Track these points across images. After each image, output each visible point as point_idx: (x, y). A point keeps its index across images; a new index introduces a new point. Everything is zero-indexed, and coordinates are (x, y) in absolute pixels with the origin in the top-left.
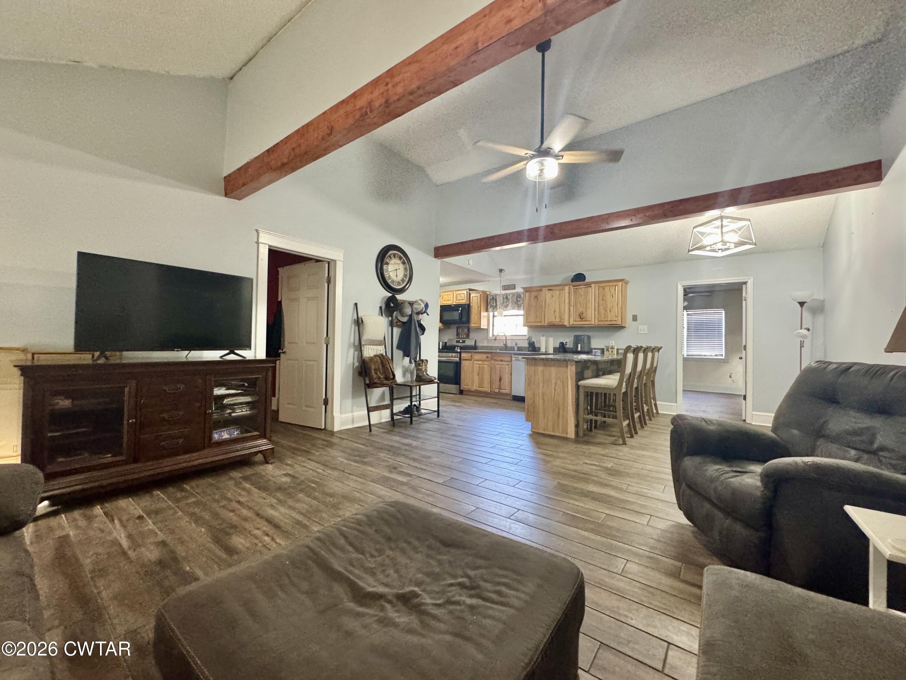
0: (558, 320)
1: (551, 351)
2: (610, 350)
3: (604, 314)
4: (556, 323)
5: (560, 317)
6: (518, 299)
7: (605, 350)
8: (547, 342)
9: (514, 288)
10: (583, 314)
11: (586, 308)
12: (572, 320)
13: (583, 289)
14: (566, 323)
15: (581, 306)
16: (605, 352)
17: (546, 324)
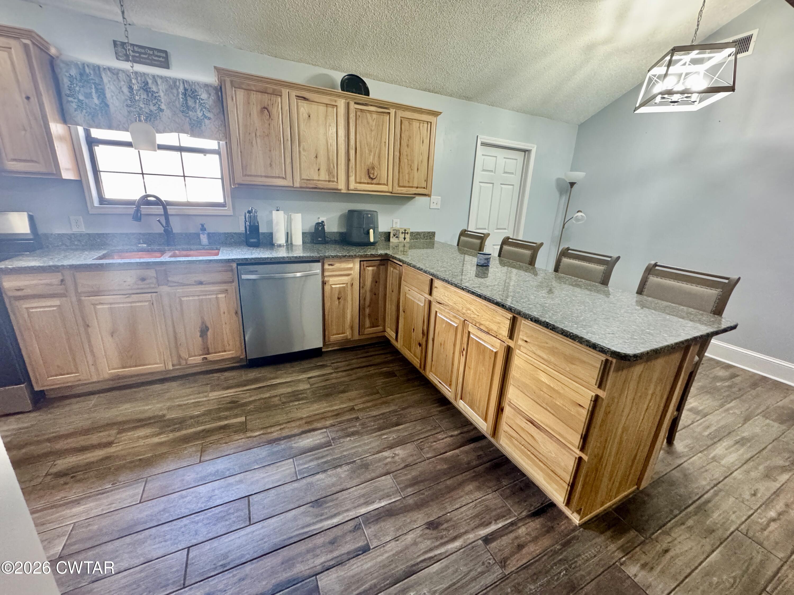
0: (324, 176)
1: (298, 240)
2: (402, 236)
3: (409, 174)
4: (321, 184)
5: (330, 172)
6: (191, 103)
7: (392, 235)
8: (289, 222)
9: (166, 65)
10: (373, 168)
11: (379, 157)
12: (352, 179)
13: (375, 116)
14: (342, 186)
15: (370, 151)
16: (391, 240)
17: (297, 184)
